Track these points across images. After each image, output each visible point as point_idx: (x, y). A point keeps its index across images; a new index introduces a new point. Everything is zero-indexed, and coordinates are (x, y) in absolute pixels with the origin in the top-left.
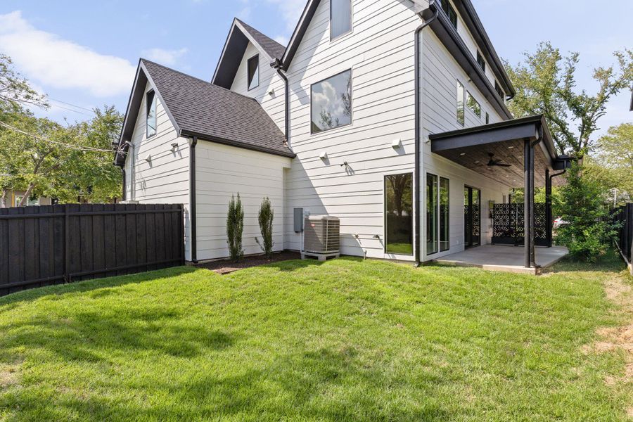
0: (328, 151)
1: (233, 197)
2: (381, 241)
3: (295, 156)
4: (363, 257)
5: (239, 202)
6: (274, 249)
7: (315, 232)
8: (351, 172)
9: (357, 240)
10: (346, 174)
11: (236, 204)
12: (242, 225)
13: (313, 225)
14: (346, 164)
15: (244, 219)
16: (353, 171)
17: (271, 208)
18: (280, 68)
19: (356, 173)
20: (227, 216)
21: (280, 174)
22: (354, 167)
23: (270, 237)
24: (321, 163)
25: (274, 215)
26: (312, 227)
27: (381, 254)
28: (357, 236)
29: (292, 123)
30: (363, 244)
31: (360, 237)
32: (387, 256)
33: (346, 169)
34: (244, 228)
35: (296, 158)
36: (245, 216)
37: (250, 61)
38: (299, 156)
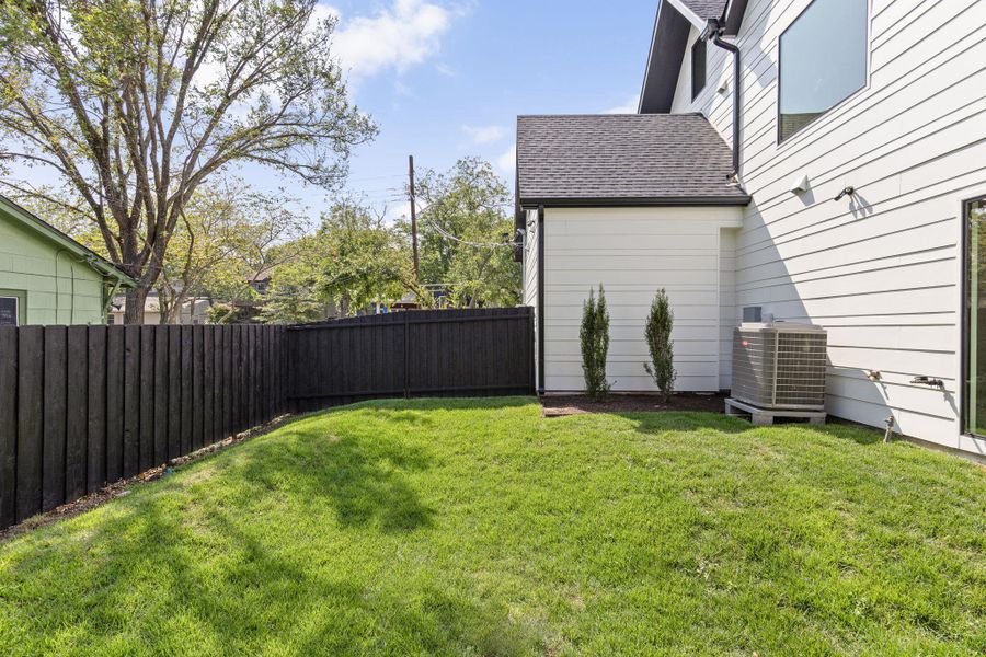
0: (810, 172)
1: (592, 292)
2: (948, 396)
3: (750, 199)
4: (882, 432)
5: (602, 300)
6: (678, 385)
7: (748, 359)
8: (864, 210)
9: (878, 385)
10: (851, 217)
11: (596, 302)
12: (606, 340)
13: (745, 343)
14: (851, 192)
15: (610, 329)
16: (869, 207)
17: (669, 309)
18: (721, 35)
19: (876, 209)
20: (580, 323)
21: (714, 242)
22: (869, 195)
23: (669, 363)
24: (797, 203)
25: (674, 323)
26: (744, 347)
27: (947, 433)
28: (877, 376)
29: (746, 135)
30: (895, 397)
31: (885, 377)
32: (967, 444)
33: (851, 204)
34: (611, 345)
35: (751, 205)
36: (610, 323)
37: (695, 48)
38: (757, 199)
